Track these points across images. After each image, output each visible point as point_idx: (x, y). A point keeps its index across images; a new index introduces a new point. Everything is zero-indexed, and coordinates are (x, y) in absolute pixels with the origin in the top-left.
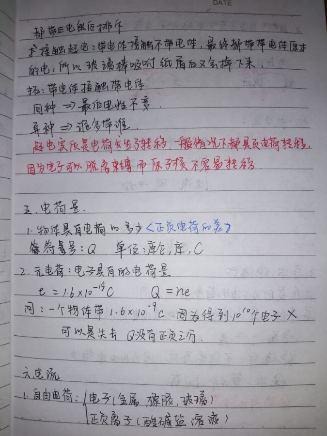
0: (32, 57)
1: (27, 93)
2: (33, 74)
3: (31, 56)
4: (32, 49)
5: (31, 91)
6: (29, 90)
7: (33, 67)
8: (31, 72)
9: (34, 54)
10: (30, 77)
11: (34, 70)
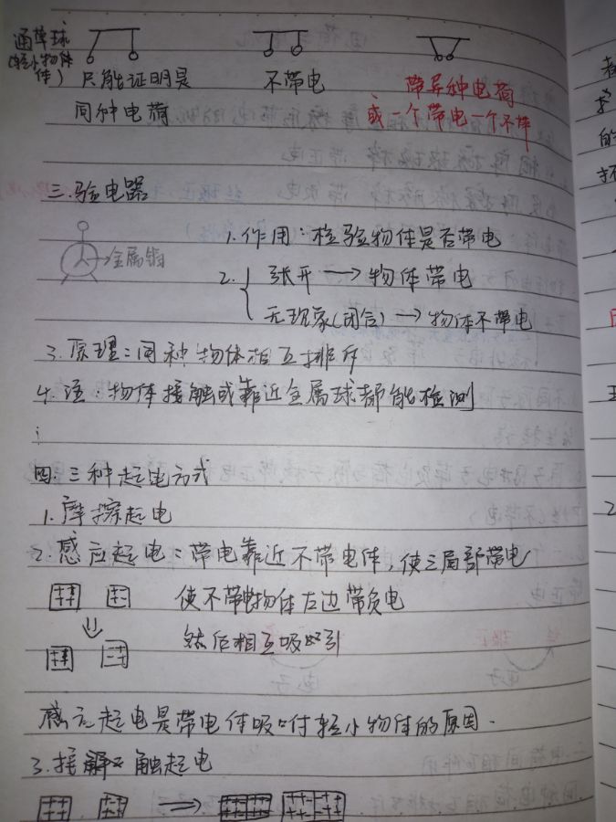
0: (603, 112)
1: (599, 181)
2: (608, 143)
3: (601, 111)
4: (600, 99)
5: (605, 175)
6: (602, 174)
7: (608, 131)
8: (604, 141)
9: (606, 107)
10: (603, 151)
11: (609, 135)
